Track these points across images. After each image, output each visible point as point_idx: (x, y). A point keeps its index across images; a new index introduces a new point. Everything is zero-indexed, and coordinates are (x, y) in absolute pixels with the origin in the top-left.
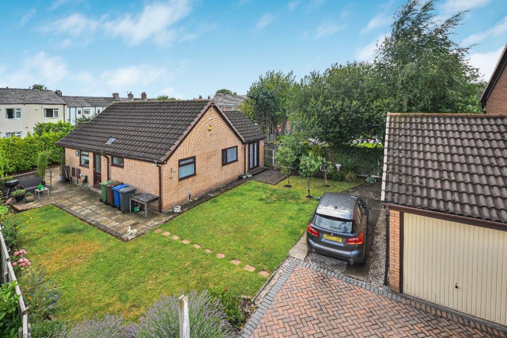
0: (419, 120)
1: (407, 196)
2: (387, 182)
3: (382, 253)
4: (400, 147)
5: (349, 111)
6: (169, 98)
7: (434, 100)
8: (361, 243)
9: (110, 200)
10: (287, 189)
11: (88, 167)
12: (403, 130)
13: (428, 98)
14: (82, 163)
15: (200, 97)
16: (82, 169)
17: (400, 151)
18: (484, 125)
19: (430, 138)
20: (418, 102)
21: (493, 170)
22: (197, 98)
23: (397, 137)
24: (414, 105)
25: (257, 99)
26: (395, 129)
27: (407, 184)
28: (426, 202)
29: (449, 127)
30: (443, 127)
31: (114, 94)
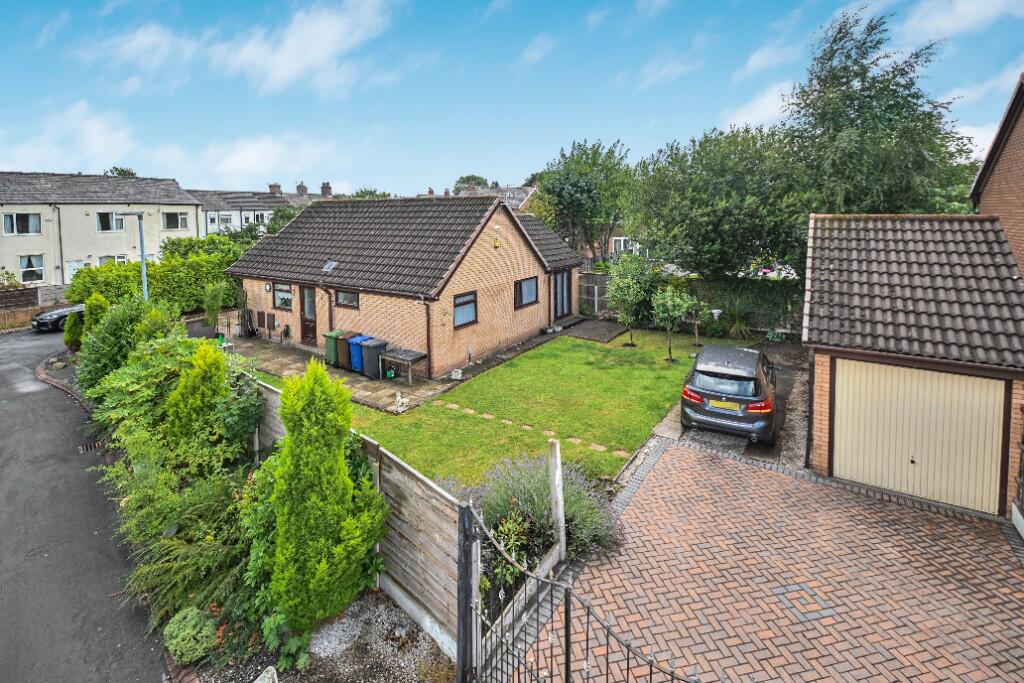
0: (862, 225)
1: (842, 334)
2: (811, 316)
3: (801, 433)
4: (832, 266)
5: (739, 214)
6: (378, 193)
7: (889, 194)
8: (769, 410)
9: (343, 360)
10: (628, 349)
11: (290, 310)
12: (836, 241)
13: (880, 189)
14: (278, 303)
15: (431, 192)
16: (277, 313)
17: (831, 272)
18: (963, 232)
19: (878, 251)
20: (862, 197)
21: (970, 296)
22: (424, 192)
23: (827, 251)
24: (854, 202)
25: (559, 195)
26: (823, 239)
27: (842, 318)
28: (869, 341)
29: (909, 236)
30: (899, 235)
31: (270, 186)
